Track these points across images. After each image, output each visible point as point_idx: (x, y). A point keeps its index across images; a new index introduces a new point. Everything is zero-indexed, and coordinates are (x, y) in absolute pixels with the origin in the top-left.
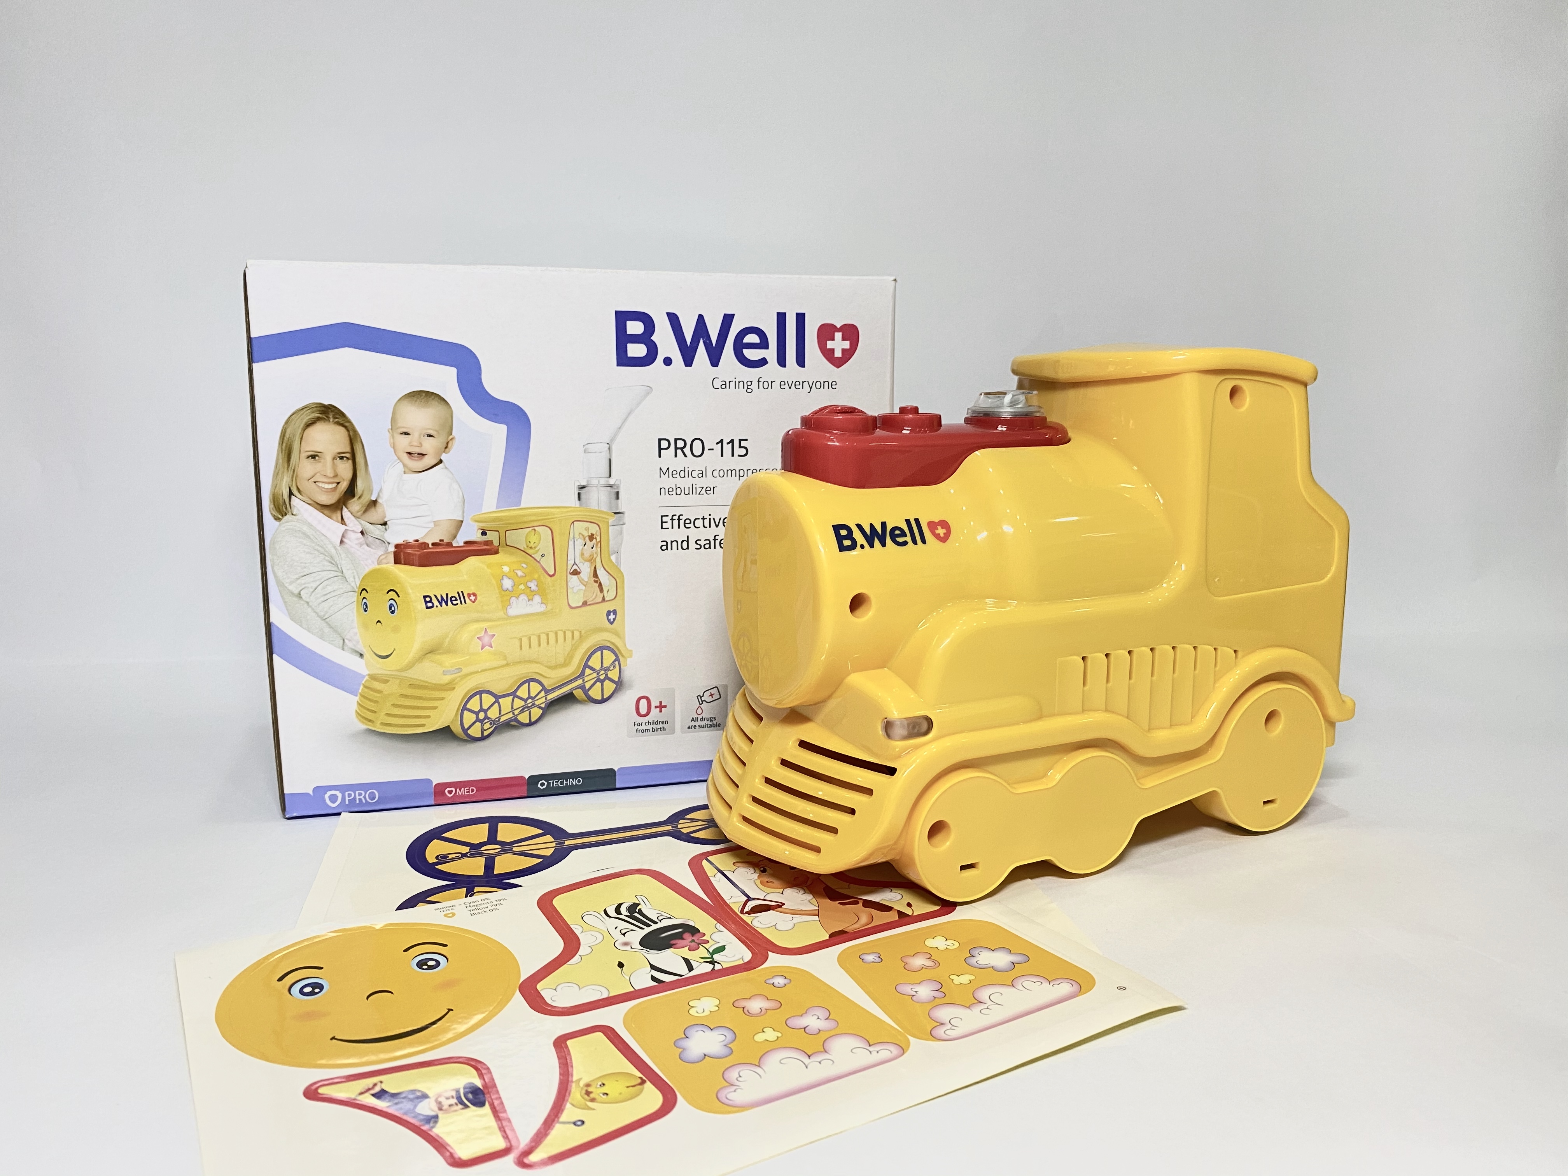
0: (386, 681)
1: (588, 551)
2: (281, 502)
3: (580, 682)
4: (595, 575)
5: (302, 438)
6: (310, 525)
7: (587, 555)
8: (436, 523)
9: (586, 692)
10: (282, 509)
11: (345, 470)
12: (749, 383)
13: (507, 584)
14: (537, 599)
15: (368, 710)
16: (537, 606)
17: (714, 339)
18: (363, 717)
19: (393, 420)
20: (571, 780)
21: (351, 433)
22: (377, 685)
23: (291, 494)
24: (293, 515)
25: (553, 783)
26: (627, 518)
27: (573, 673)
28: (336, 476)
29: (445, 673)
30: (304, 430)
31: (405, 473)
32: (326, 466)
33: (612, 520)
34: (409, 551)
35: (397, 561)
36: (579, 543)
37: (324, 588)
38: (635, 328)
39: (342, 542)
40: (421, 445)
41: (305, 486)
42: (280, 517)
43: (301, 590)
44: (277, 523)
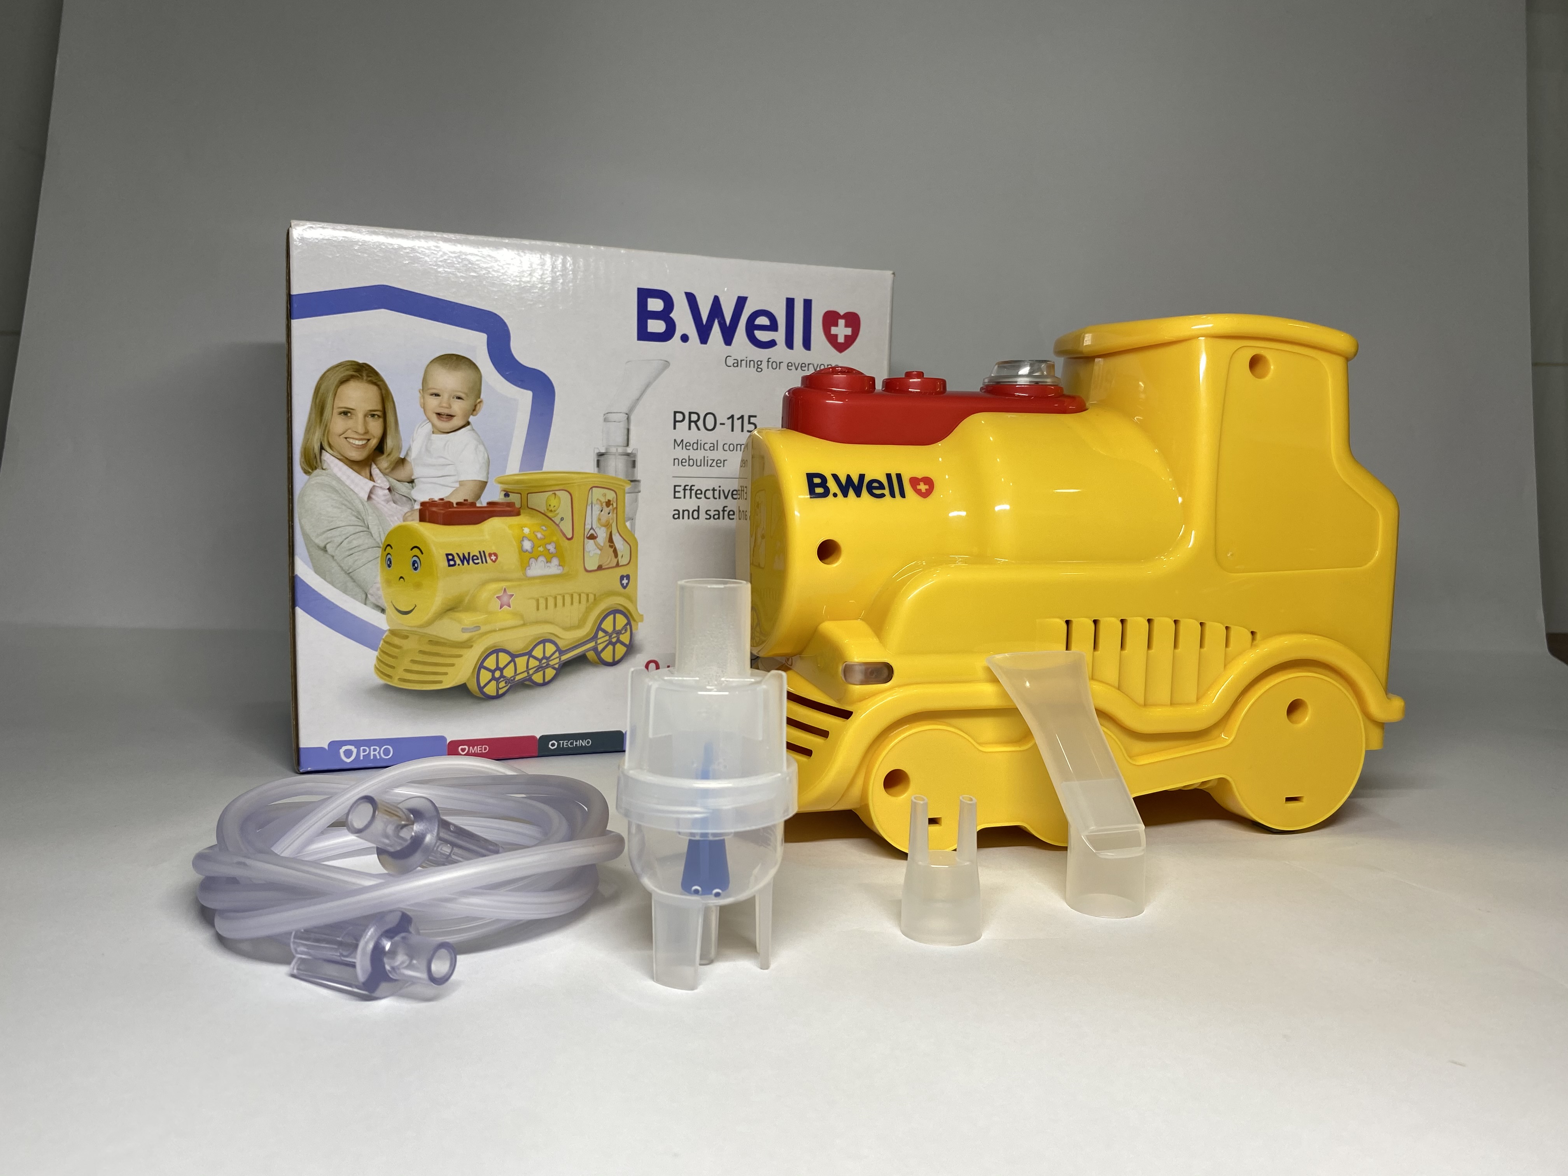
0: (406, 637)
1: (605, 517)
2: (312, 456)
3: (592, 644)
4: (611, 540)
5: (335, 395)
6: (339, 480)
7: (604, 520)
8: (462, 483)
9: (598, 653)
10: (312, 463)
11: (375, 427)
12: (759, 363)
13: (527, 545)
14: (555, 561)
15: (387, 665)
16: (553, 568)
17: (728, 318)
18: (382, 673)
19: (425, 381)
20: (581, 741)
21: (384, 392)
22: (396, 641)
23: (322, 448)
24: (323, 469)
25: (563, 743)
26: (643, 486)
27: (587, 634)
28: (367, 432)
29: (464, 630)
30: (338, 386)
31: (433, 433)
32: (357, 423)
33: (628, 487)
34: (434, 509)
35: (422, 519)
36: (596, 509)
37: (350, 542)
38: (656, 305)
39: (369, 498)
40: (450, 407)
41: (335, 440)
42: (310, 471)
43: (327, 544)
44: (306, 477)
